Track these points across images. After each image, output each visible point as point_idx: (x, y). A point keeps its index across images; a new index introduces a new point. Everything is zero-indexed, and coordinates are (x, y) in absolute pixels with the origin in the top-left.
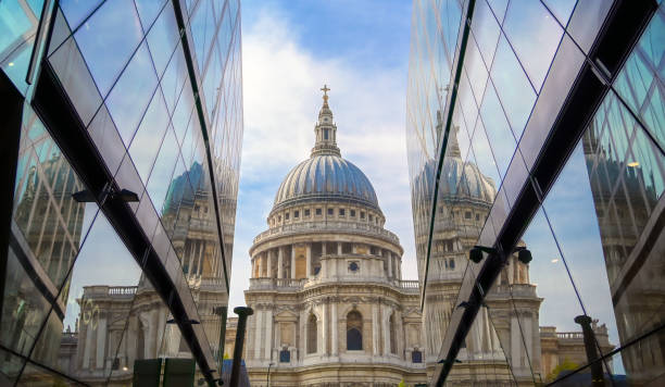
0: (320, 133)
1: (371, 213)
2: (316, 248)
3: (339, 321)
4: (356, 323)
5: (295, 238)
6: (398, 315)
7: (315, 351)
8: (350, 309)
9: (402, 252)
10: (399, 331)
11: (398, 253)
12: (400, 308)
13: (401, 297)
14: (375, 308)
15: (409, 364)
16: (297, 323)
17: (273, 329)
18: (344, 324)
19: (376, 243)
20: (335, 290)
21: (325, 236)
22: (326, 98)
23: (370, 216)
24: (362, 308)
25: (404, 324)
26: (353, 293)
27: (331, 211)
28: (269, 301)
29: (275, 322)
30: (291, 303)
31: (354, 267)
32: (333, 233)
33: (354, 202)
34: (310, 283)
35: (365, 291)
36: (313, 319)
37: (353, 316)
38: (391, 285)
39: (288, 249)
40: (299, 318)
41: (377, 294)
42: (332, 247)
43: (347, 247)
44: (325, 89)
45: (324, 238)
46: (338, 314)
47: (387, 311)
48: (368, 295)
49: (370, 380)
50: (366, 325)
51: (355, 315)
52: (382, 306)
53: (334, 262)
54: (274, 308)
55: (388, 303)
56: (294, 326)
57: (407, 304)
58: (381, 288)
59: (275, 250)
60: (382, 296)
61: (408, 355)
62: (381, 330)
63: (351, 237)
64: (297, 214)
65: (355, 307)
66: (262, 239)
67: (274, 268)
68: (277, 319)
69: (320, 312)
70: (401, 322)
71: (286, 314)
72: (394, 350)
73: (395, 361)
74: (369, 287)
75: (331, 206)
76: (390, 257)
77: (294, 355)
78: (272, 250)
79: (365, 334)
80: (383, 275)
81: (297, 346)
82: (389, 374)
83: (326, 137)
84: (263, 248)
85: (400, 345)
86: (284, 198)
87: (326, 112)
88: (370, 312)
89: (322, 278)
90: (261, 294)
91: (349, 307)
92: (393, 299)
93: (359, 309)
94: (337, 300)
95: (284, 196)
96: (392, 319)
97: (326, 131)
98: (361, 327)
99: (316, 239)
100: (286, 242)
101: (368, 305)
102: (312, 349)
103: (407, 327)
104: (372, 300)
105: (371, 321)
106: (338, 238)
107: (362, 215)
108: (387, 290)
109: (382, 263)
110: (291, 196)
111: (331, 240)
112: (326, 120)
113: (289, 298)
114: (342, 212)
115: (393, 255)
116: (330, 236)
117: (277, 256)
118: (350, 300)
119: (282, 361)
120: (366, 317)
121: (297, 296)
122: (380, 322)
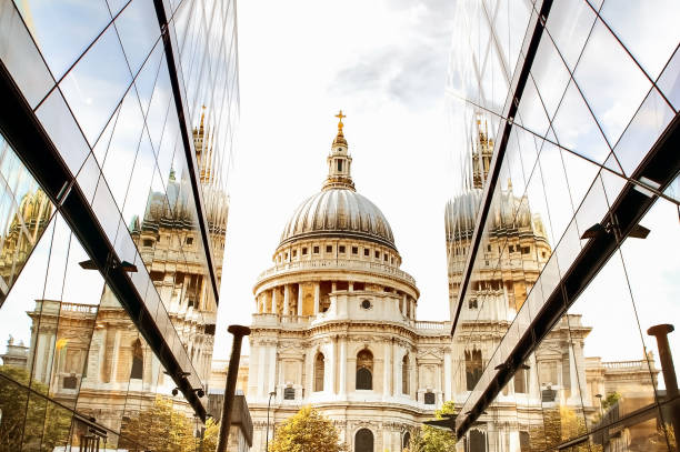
0: (333, 164)
1: (386, 252)
2: (325, 287)
3: (348, 360)
4: (366, 363)
5: (302, 276)
6: (412, 357)
7: (322, 389)
8: (363, 348)
9: (418, 295)
10: (412, 372)
11: (415, 296)
12: (415, 349)
13: (416, 337)
14: (387, 347)
15: (421, 405)
16: (303, 360)
17: (277, 366)
18: (354, 364)
19: (391, 284)
20: (345, 328)
21: (335, 275)
22: (341, 126)
23: (386, 256)
24: (372, 346)
25: (418, 365)
26: (365, 331)
27: (342, 249)
28: (273, 337)
29: (279, 359)
30: (298, 340)
31: (366, 305)
32: (344, 272)
33: (370, 240)
34: (320, 319)
35: (378, 330)
36: (320, 357)
37: (364, 356)
38: (407, 325)
39: (295, 287)
40: (305, 355)
41: (391, 333)
42: (342, 285)
43: (359, 286)
44: (340, 116)
45: (335, 277)
46: (347, 352)
47: (400, 352)
48: (382, 334)
49: (379, 419)
50: (377, 365)
51: (365, 354)
52: (396, 346)
53: (344, 298)
54: (278, 345)
55: (401, 343)
56: (300, 364)
57: (421, 344)
58: (395, 327)
59: (281, 288)
60: (395, 336)
61: (421, 396)
62: (393, 371)
63: (364, 276)
64: (305, 251)
65: (367, 345)
66: (267, 276)
67: (279, 307)
68: (281, 356)
69: (328, 350)
70: (415, 363)
71: (290, 352)
72: (405, 391)
73: (407, 401)
74: (382, 326)
75: (342, 244)
76: (405, 299)
77: (298, 393)
78: (277, 288)
79: (375, 374)
80: (397, 313)
81: (303, 384)
82: (399, 414)
83: (340, 169)
84: (268, 286)
85: (412, 386)
86: (291, 235)
87: (341, 141)
88: (381, 351)
89: (332, 315)
90: (264, 330)
91: (360, 346)
92: (408, 340)
93: (369, 348)
94: (347, 338)
95: (292, 231)
96: (405, 359)
97: (340, 162)
98: (371, 367)
99: (325, 277)
100: (294, 280)
101: (380, 344)
102: (319, 387)
103: (421, 368)
104: (385, 339)
105: (383, 361)
106: (349, 278)
107: (377, 254)
108: (402, 330)
109: (397, 301)
110: (299, 232)
111: (341, 279)
112: (340, 150)
113: (295, 336)
114: (355, 250)
115: (409, 297)
116: (342, 275)
117: (283, 293)
118: (362, 339)
119: (286, 398)
120: (376, 356)
121: (304, 333)
122: (392, 363)
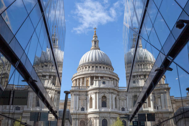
1: (109, 67)
2: (92, 78)
3: (99, 99)
4: (104, 100)
5: (86, 75)
6: (117, 97)
7: (92, 108)
8: (103, 96)
9: (119, 79)
10: (118, 102)
11: (118, 80)
12: (118, 95)
13: (118, 92)
14: (110, 95)
15: (121, 112)
16: (86, 99)
17: (79, 101)
18: (101, 100)
19: (111, 76)
20: (98, 90)
21: (95, 74)
22: (95, 31)
23: (109, 68)
24: (106, 95)
25: (119, 100)
26: (104, 91)
27: (97, 67)
28: (78, 93)
29: (79, 99)
30: (84, 94)
31: (104, 83)
32: (97, 73)
33: (104, 64)
34: (91, 88)
35: (108, 90)
36: (91, 98)
37: (104, 98)
38: (116, 88)
39: (83, 78)
40: (87, 98)
41: (111, 91)
42: (97, 77)
43: (102, 77)
44: (95, 29)
45: (95, 75)
46: (99, 97)
47: (114, 96)
48: (109, 91)
49: (109, 116)
50: (108, 100)
51: (104, 97)
52: (113, 94)
53: (97, 82)
54: (79, 95)
55: (114, 94)
56: (85, 101)
57: (120, 94)
58: (112, 89)
59: (79, 79)
60: (113, 91)
61: (120, 109)
62: (112, 101)
63: (103, 75)
64: (86, 68)
65: (104, 95)
66: (75, 75)
67: (79, 84)
69: (93, 96)
70: (118, 99)
71: (83, 97)
72: (116, 107)
73: (116, 110)
74: (109, 89)
75: (97, 65)
76: (115, 81)
77: (86, 109)
78: (78, 78)
79: (107, 103)
80: (113, 85)
81: (87, 106)
82: (115, 114)
83: (95, 44)
84: (76, 78)
85: (118, 106)
86: (82, 63)
87: (95, 36)
88: (109, 96)
89: (94, 86)
90: (75, 91)
91: (103, 95)
92: (116, 92)
93: (105, 95)
94: (99, 93)
96: (116, 98)
97: (95, 42)
98: (106, 101)
99: (92, 75)
100: (83, 76)
101: (108, 94)
104: (109, 93)
105: (109, 99)
106: (99, 75)
107: (107, 68)
108: (114, 90)
109: (113, 82)
110: (84, 62)
112: (95, 38)
113: (84, 92)
114: (100, 67)
116: (97, 74)
117: (80, 80)
118: (103, 93)
119: (82, 110)
120: (108, 97)
121: (86, 91)
122: (112, 99)
